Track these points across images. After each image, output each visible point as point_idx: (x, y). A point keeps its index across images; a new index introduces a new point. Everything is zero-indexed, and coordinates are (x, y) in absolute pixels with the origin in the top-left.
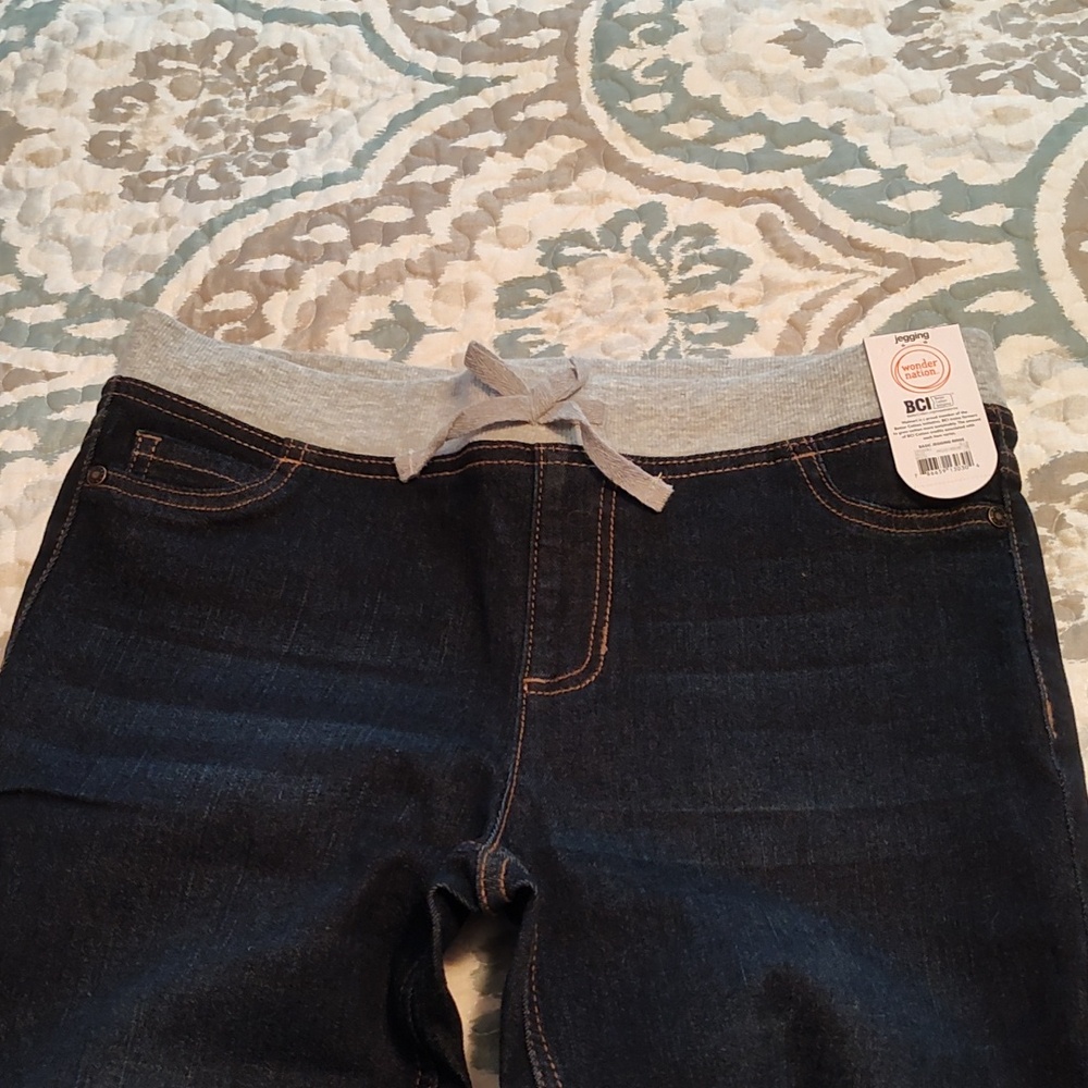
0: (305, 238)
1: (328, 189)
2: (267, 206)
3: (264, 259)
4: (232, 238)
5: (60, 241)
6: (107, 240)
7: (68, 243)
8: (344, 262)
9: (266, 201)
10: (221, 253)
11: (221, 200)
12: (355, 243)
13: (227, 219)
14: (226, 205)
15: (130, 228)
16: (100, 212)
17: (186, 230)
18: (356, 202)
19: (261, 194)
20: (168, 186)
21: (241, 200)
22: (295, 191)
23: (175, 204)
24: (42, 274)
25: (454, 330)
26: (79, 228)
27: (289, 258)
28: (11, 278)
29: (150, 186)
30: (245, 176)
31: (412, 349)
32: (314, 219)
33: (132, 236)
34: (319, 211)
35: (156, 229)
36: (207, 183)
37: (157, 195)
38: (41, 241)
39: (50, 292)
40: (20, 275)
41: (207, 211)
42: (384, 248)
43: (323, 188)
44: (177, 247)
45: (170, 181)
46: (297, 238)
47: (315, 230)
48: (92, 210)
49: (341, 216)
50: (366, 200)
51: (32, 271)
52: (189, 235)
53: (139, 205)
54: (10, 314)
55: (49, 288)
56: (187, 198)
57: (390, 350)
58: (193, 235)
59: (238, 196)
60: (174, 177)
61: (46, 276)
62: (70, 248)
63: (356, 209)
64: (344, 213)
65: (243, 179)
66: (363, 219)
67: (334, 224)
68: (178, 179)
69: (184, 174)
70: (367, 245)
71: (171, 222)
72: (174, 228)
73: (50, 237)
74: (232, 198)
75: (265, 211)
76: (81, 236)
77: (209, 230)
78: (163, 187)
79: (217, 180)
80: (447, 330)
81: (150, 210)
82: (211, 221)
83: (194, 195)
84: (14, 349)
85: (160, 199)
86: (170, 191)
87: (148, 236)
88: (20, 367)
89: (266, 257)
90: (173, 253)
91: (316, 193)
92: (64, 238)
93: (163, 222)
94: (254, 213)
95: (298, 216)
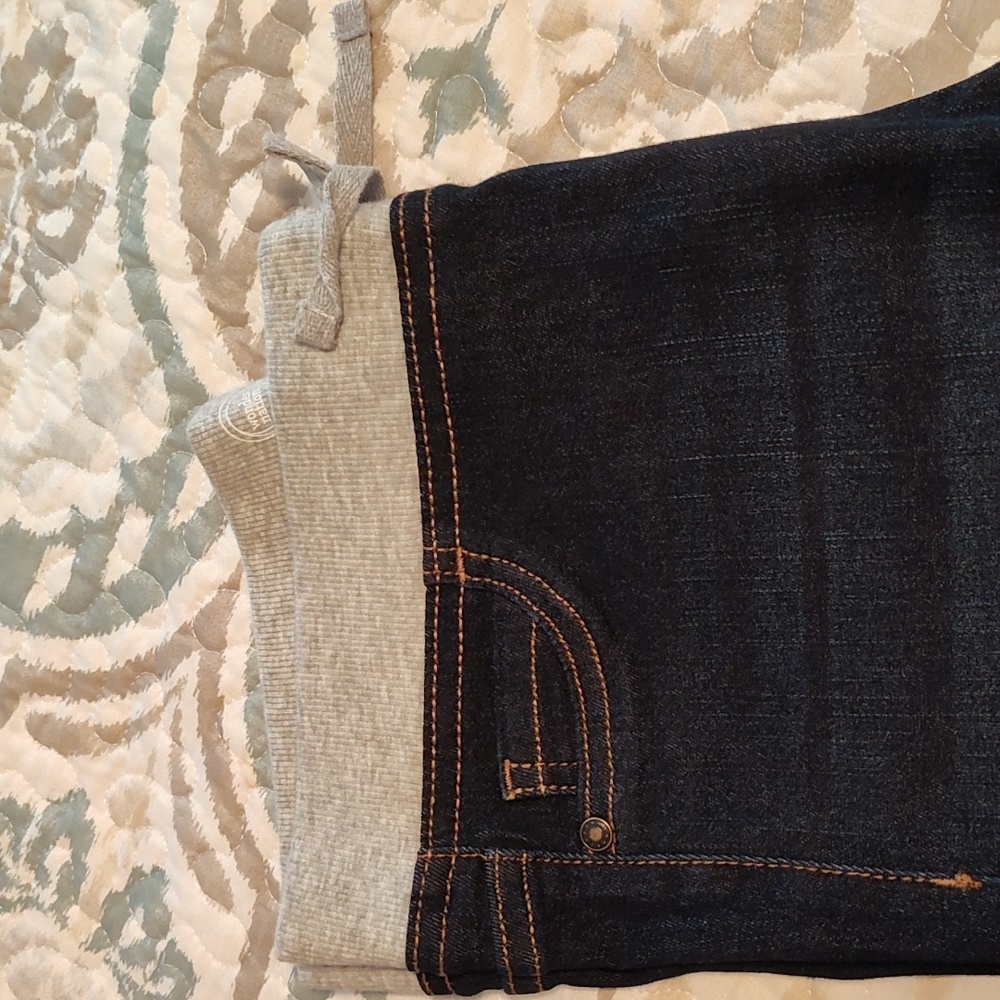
0: (228, 135)
1: (166, 62)
2: (144, 161)
3: (228, 212)
4: (166, 236)
5: (32, 461)
6: (65, 401)
7: (39, 453)
8: (301, 102)
9: (135, 158)
10: (183, 262)
11: (98, 219)
12: (278, 71)
13: (132, 226)
14: (108, 216)
15: (64, 363)
16: (16, 386)
17: (116, 289)
18: (211, 35)
19: (120, 158)
20: (28, 278)
21: (112, 192)
22: (142, 109)
23: (63, 283)
24: (68, 510)
25: (502, 6)
26: (25, 427)
27: (249, 177)
28: (52, 552)
29: (14, 301)
30: (75, 166)
31: (496, 83)
32: (205, 111)
33: (78, 366)
34: (196, 94)
35: (90, 330)
36: (55, 224)
37: (36, 298)
38: (17, 485)
39: (104, 515)
40: (54, 539)
41: (102, 245)
42: (311, 35)
43: (161, 70)
44: (135, 317)
45: (22, 271)
46: (222, 148)
47: (225, 115)
48: (8, 396)
49: (222, 67)
50: (218, 20)
51: (56, 520)
52: (127, 290)
53: (37, 332)
54: (107, 581)
55: (95, 512)
56: (64, 263)
57: (477, 114)
58: (130, 285)
59: (103, 192)
60: (19, 263)
61: (73, 507)
62: (48, 455)
63: (223, 41)
64: (221, 61)
65: (78, 172)
66: (246, 39)
67: (231, 84)
68: (25, 258)
69: (22, 246)
70: (294, 55)
71: (90, 303)
72: (102, 305)
73: (18, 471)
74: (101, 203)
75: (149, 169)
76: (38, 431)
77: (136, 259)
78: (25, 285)
79: (58, 207)
80: (495, 16)
81: (53, 322)
82: (123, 250)
83: (67, 250)
84: (165, 607)
85: (44, 300)
86: (39, 278)
87: (93, 346)
88: (196, 613)
89: (226, 205)
90: (141, 327)
91: (163, 82)
92: (31, 455)
93: (84, 315)
94: (144, 185)
95: (187, 129)
